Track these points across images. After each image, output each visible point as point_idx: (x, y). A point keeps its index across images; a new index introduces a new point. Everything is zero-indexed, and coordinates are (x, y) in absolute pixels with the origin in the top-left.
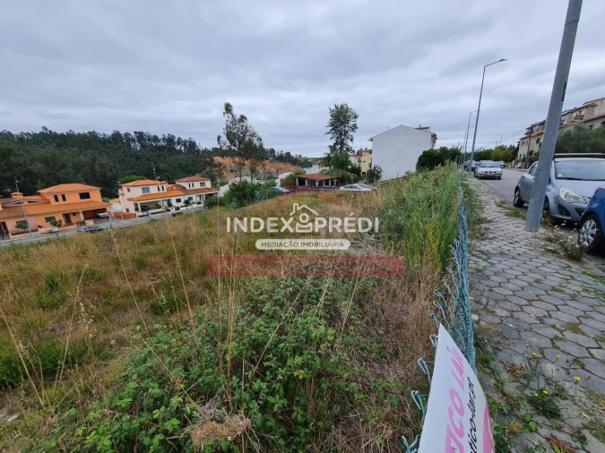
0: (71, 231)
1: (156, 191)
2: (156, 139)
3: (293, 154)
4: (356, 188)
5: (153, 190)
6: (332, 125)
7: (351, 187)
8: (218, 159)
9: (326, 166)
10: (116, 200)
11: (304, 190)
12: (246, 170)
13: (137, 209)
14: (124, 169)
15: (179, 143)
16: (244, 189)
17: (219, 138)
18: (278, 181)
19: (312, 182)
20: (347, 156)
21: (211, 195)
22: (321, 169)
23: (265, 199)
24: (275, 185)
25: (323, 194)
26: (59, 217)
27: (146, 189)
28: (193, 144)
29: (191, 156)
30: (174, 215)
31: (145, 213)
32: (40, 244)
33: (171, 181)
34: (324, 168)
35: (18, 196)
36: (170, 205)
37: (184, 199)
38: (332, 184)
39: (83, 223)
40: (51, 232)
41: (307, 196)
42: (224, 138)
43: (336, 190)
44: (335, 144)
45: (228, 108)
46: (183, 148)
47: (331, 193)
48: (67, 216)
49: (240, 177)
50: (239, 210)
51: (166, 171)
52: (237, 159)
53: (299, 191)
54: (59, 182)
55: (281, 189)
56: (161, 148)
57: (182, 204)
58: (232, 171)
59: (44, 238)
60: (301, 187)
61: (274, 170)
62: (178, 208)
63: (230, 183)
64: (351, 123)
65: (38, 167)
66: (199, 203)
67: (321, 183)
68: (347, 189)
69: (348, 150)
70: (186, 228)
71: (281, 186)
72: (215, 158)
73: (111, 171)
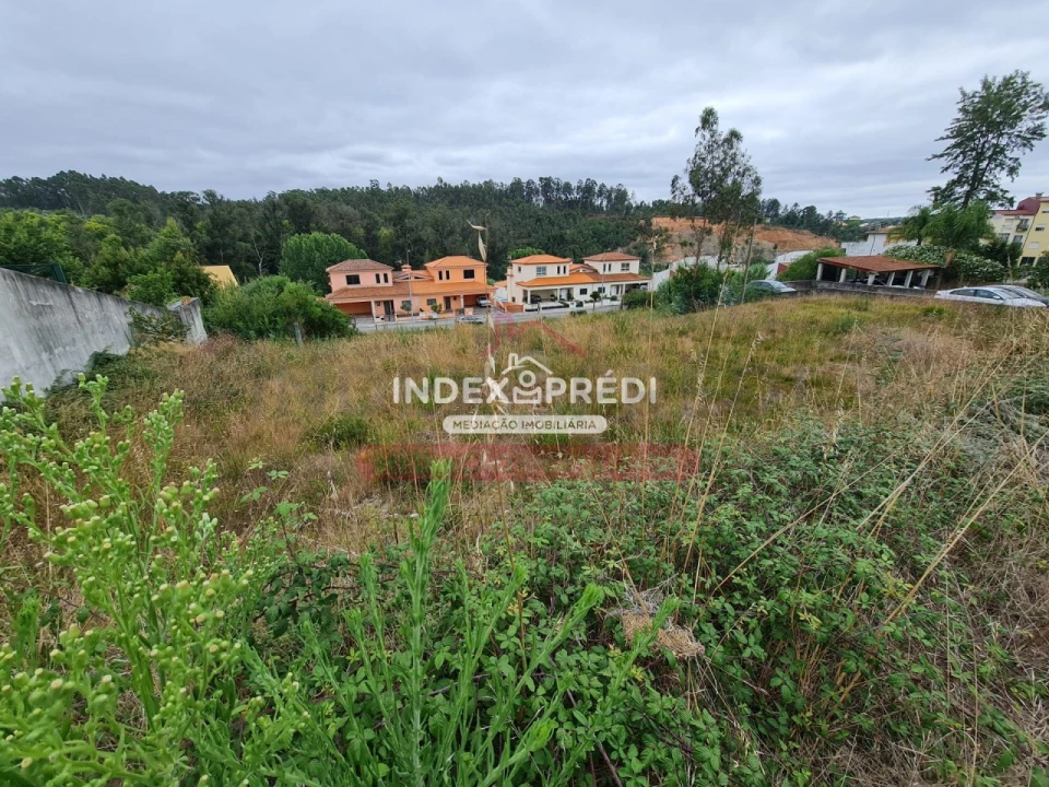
0: (449, 320)
1: (555, 274)
2: (567, 188)
3: (822, 211)
4: (990, 295)
5: (551, 271)
6: (959, 132)
7: (976, 293)
8: (660, 222)
9: (910, 239)
10: (502, 283)
11: (832, 291)
12: (713, 241)
13: (525, 300)
14: (519, 238)
15: (600, 193)
16: (699, 279)
17: (675, 179)
18: (773, 269)
19: (858, 275)
20: (984, 214)
21: (635, 286)
22: (891, 246)
23: (737, 303)
24: (763, 275)
25: (882, 304)
26: (440, 301)
27: (541, 270)
28: (622, 195)
29: (616, 216)
30: (573, 314)
31: (535, 306)
32: (418, 332)
33: (578, 260)
34: (901, 243)
35: (407, 269)
36: (570, 297)
37: (592, 289)
38: (916, 281)
39: (461, 312)
40: (430, 319)
41: (839, 306)
42: (685, 181)
43: (925, 296)
44: (954, 183)
45: (708, 119)
46: (605, 203)
47: (909, 304)
48: (447, 299)
49: (698, 256)
50: (683, 317)
51: (574, 242)
52: (699, 222)
53: (820, 291)
54: (446, 253)
55: (777, 285)
56: (571, 204)
57: (587, 297)
58: (684, 244)
59: (422, 326)
60: (826, 285)
61: (768, 245)
62: (580, 304)
63: (674, 267)
64: (1025, 125)
65: (428, 233)
66: (614, 299)
67: (882, 278)
68: (959, 297)
69: (992, 197)
70: (592, 337)
71: (779, 279)
72: (654, 220)
73: (502, 240)
